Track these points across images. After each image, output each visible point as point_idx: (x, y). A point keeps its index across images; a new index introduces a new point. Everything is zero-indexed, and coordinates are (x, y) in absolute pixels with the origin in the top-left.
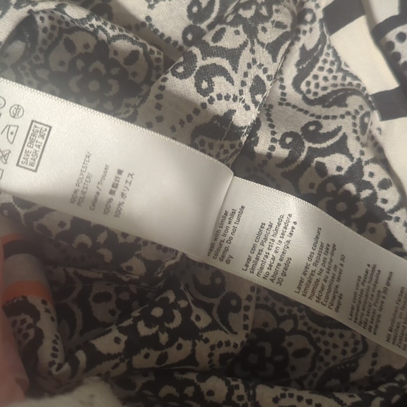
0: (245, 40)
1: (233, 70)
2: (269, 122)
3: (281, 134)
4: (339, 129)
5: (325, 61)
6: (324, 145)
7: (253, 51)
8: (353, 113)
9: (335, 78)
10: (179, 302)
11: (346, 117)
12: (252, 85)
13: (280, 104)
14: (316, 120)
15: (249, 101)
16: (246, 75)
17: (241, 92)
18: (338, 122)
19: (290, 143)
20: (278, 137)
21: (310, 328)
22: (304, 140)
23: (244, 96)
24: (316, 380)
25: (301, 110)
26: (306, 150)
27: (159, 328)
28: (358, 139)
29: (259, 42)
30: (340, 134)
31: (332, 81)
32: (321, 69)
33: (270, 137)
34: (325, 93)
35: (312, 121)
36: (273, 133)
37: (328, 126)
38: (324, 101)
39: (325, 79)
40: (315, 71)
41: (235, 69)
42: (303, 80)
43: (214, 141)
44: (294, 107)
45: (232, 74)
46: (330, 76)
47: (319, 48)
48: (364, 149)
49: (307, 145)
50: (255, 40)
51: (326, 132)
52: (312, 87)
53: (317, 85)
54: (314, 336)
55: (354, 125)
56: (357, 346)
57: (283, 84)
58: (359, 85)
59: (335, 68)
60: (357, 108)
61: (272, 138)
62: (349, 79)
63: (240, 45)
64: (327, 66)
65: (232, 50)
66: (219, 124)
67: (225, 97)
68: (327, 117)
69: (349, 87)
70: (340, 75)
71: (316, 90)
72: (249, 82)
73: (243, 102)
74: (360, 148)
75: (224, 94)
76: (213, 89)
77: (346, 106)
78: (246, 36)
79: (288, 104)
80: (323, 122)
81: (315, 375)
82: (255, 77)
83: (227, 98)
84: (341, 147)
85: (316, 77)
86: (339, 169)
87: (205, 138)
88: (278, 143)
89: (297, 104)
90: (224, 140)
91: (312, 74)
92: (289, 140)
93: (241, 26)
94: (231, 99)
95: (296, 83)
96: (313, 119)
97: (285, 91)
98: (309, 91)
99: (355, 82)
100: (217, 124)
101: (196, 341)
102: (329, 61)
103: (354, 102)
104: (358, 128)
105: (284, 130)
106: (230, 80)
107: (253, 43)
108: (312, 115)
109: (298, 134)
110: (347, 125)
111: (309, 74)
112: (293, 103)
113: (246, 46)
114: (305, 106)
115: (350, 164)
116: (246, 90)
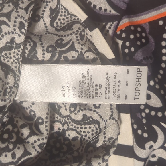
0: (13, 8)
1: (8, 21)
2: (41, 43)
3: (46, 47)
4: (71, 40)
5: (62, 12)
6: (65, 48)
7: (17, 12)
8: (76, 32)
9: (68, 18)
10: (14, 130)
11: (73, 34)
12: (19, 26)
13: (46, 34)
14: (61, 38)
15: (19, 33)
16: (15, 22)
17: (15, 30)
18: (70, 37)
19: (51, 50)
20: (45, 48)
21: (75, 127)
22: (57, 48)
23: (16, 31)
24: (84, 149)
25: (54, 34)
26: (58, 52)
27: (8, 143)
28: (79, 43)
29: (20, 8)
30: (71, 42)
31: (66, 20)
32: (61, 15)
33: (42, 49)
34: (64, 25)
35: (59, 38)
36: (43, 47)
37: (66, 40)
38: (64, 29)
39: (64, 19)
40: (59, 17)
41: (9, 21)
42: (54, 22)
43: (10, 52)
44: (52, 34)
45: (8, 23)
46: (65, 18)
47: (58, 7)
48: (83, 47)
49: (58, 49)
50: (18, 8)
51: (65, 42)
52: (59, 24)
53: (61, 23)
54: (78, 130)
55: (77, 37)
56: (97, 130)
57: (46, 25)
58: (78, 19)
59: (66, 14)
60: (78, 29)
61: (43, 50)
62: (73, 17)
63: (11, 10)
64: (63, 14)
65: (7, 13)
66: (10, 45)
67: (8, 33)
68: (65, 36)
69: (74, 21)
70: (69, 16)
71: (61, 25)
72: (17, 25)
73: (17, 33)
74: (81, 46)
75: (7, 32)
76: (2, 31)
77: (73, 29)
78: (13, 6)
79: (49, 33)
80: (64, 38)
81: (83, 147)
82: (20, 22)
83: (9, 33)
84: (72, 48)
85: (59, 20)
86: (74, 57)
87: (6, 52)
88: (46, 51)
89: (53, 32)
90: (14, 49)
91: (58, 18)
92: (50, 49)
93: (11, 3)
94: (11, 34)
95: (51, 24)
96: (60, 37)
97: (48, 28)
98: (58, 26)
99: (76, 18)
100: (9, 45)
101: (24, 144)
102: (63, 11)
103: (76, 27)
104: (79, 38)
105: (47, 45)
106: (8, 25)
107: (17, 9)
108: (59, 36)
109: (54, 45)
110: (73, 38)
111: (56, 19)
112: (51, 32)
113: (14, 10)
114: (56, 33)
115: (78, 54)
116: (17, 28)
